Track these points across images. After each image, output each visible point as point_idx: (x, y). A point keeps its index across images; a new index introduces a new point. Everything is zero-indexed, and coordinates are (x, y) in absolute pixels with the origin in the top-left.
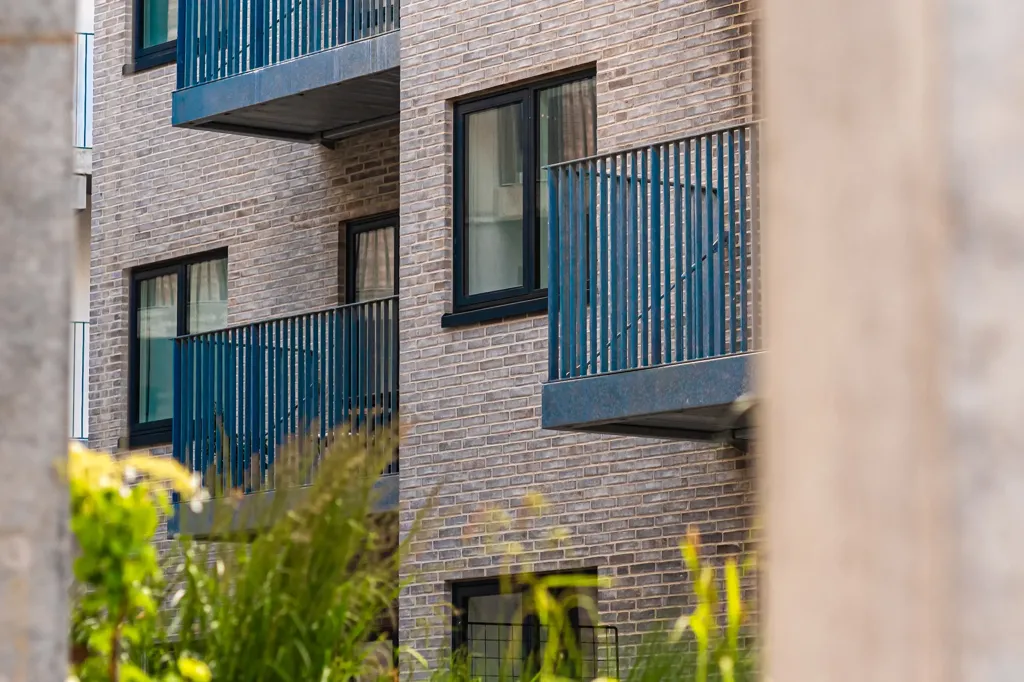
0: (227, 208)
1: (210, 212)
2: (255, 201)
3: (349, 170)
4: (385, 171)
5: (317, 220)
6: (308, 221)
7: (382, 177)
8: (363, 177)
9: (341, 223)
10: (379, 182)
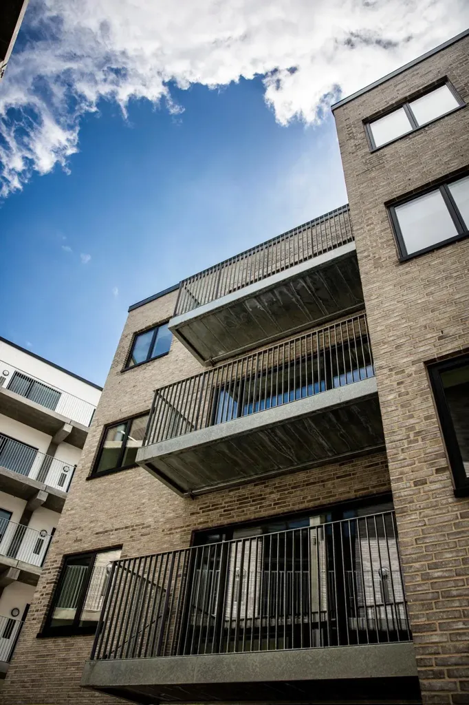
0: (126, 528)
1: (116, 530)
2: (143, 524)
3: (200, 509)
4: (225, 507)
5: (179, 530)
6: (173, 531)
7: (223, 510)
8: (210, 510)
9: (193, 531)
10: (220, 512)
